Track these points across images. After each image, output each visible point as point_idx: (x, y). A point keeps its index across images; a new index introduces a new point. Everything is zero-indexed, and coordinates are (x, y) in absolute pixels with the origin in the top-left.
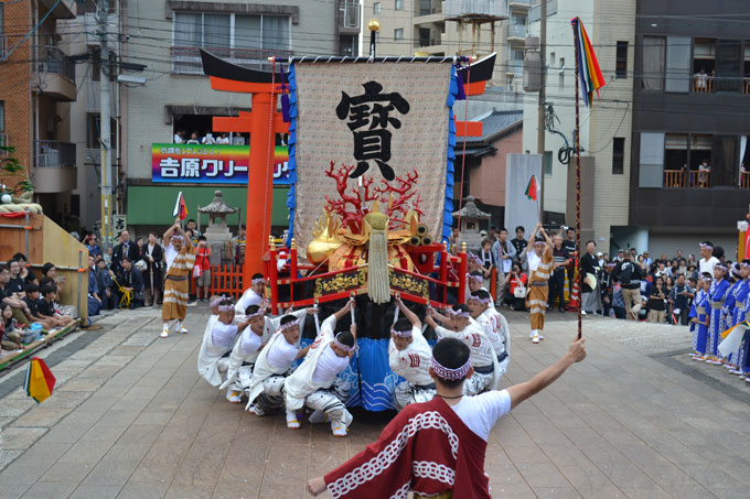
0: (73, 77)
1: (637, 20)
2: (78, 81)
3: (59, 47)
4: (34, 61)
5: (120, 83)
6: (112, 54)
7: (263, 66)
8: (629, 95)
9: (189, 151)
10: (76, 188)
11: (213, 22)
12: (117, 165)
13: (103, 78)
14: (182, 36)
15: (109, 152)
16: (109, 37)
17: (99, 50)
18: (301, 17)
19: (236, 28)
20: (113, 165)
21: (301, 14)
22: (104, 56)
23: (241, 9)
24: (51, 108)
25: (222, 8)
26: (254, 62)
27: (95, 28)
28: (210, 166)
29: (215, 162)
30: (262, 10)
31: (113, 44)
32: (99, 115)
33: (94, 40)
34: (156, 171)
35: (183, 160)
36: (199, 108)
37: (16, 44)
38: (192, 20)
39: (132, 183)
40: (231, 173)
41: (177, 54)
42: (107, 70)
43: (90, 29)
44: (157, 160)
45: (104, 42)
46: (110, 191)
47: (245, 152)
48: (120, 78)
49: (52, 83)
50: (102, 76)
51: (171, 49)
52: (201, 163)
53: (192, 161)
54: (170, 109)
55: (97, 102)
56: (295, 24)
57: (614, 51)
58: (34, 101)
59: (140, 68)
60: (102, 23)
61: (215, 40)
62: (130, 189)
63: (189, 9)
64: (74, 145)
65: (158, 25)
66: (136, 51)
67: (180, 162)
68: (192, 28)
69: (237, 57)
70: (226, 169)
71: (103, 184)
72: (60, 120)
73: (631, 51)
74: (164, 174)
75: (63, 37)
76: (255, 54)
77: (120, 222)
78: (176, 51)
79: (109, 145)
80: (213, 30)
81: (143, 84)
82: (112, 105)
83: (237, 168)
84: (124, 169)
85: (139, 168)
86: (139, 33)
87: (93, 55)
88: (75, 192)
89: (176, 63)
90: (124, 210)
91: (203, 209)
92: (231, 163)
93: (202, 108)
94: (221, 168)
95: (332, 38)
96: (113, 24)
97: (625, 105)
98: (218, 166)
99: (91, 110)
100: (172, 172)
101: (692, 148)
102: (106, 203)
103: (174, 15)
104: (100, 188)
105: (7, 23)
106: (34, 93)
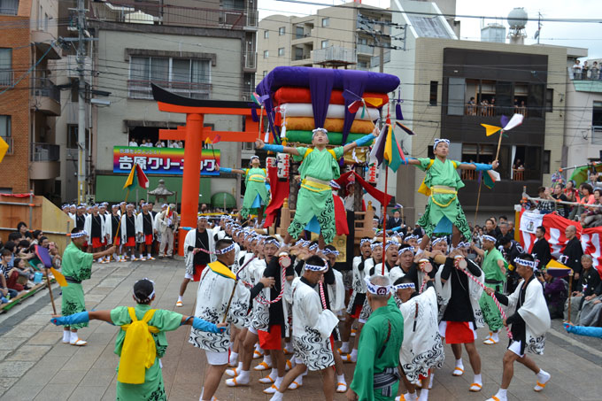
0: (59, 99)
1: (444, 67)
2: (63, 102)
3: (51, 79)
4: (32, 88)
5: (92, 104)
6: (87, 85)
7: (192, 94)
8: (438, 118)
9: (139, 152)
10: (59, 175)
11: (157, 63)
12: (90, 162)
13: (81, 101)
14: (136, 73)
15: (84, 152)
16: (85, 72)
17: (78, 82)
18: (218, 61)
19: (173, 68)
20: (87, 161)
21: (218, 59)
22: (82, 85)
23: (176, 55)
24: (43, 121)
25: (164, 54)
26: (185, 91)
27: (76, 66)
28: (154, 162)
29: (157, 159)
30: (191, 56)
31: (88, 78)
32: (77, 126)
33: (75, 74)
34: (117, 165)
35: (135, 158)
36: (147, 122)
37: (21, 76)
38: (143, 62)
39: (99, 173)
40: (168, 167)
41: (132, 85)
42: (84, 96)
43: (72, 67)
44: (117, 158)
45: (82, 76)
46: (84, 178)
47: (182, 153)
48: (92, 101)
49: (44, 103)
50: (80, 99)
51: (128, 81)
52: (147, 160)
53: (141, 158)
54: (126, 123)
55: (76, 117)
56: (213, 66)
57: (429, 87)
58: (32, 117)
59: (107, 94)
60: (81, 63)
61: (158, 76)
62: (98, 177)
63: (141, 54)
64: (58, 147)
65: (119, 65)
66: (104, 83)
67: (133, 159)
68: (142, 67)
69: (173, 88)
70: (165, 164)
71: (79, 173)
72: (49, 128)
73: (440, 88)
74: (122, 167)
75: (53, 73)
76: (185, 86)
77: (91, 200)
78: (131, 82)
79: (84, 147)
80: (157, 69)
81: (108, 105)
82: (87, 119)
83: (173, 164)
84: (94, 164)
85: (104, 163)
86: (106, 70)
87: (74, 85)
88: (58, 179)
89: (131, 91)
90: (94, 192)
91: (151, 192)
92: (168, 160)
93: (149, 122)
94: (161, 164)
95: (239, 76)
96: (88, 64)
97: (437, 124)
98: (159, 162)
99: (72, 122)
100: (127, 166)
101: (480, 153)
102: (81, 187)
103: (130, 59)
104: (76, 176)
105: (14, 62)
106: (32, 110)
